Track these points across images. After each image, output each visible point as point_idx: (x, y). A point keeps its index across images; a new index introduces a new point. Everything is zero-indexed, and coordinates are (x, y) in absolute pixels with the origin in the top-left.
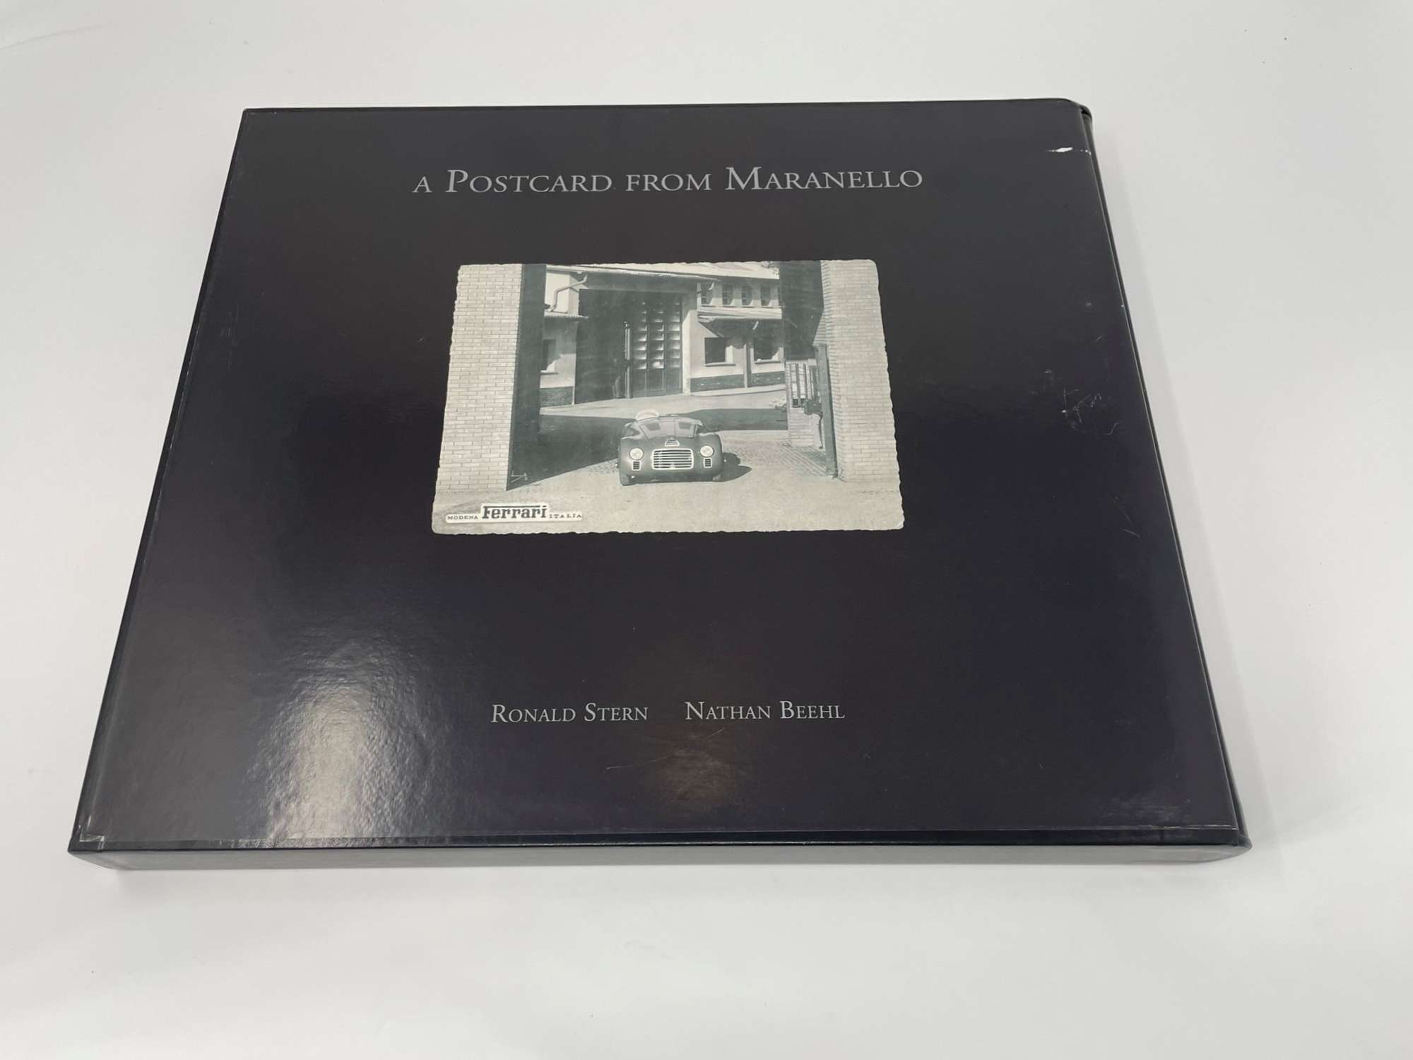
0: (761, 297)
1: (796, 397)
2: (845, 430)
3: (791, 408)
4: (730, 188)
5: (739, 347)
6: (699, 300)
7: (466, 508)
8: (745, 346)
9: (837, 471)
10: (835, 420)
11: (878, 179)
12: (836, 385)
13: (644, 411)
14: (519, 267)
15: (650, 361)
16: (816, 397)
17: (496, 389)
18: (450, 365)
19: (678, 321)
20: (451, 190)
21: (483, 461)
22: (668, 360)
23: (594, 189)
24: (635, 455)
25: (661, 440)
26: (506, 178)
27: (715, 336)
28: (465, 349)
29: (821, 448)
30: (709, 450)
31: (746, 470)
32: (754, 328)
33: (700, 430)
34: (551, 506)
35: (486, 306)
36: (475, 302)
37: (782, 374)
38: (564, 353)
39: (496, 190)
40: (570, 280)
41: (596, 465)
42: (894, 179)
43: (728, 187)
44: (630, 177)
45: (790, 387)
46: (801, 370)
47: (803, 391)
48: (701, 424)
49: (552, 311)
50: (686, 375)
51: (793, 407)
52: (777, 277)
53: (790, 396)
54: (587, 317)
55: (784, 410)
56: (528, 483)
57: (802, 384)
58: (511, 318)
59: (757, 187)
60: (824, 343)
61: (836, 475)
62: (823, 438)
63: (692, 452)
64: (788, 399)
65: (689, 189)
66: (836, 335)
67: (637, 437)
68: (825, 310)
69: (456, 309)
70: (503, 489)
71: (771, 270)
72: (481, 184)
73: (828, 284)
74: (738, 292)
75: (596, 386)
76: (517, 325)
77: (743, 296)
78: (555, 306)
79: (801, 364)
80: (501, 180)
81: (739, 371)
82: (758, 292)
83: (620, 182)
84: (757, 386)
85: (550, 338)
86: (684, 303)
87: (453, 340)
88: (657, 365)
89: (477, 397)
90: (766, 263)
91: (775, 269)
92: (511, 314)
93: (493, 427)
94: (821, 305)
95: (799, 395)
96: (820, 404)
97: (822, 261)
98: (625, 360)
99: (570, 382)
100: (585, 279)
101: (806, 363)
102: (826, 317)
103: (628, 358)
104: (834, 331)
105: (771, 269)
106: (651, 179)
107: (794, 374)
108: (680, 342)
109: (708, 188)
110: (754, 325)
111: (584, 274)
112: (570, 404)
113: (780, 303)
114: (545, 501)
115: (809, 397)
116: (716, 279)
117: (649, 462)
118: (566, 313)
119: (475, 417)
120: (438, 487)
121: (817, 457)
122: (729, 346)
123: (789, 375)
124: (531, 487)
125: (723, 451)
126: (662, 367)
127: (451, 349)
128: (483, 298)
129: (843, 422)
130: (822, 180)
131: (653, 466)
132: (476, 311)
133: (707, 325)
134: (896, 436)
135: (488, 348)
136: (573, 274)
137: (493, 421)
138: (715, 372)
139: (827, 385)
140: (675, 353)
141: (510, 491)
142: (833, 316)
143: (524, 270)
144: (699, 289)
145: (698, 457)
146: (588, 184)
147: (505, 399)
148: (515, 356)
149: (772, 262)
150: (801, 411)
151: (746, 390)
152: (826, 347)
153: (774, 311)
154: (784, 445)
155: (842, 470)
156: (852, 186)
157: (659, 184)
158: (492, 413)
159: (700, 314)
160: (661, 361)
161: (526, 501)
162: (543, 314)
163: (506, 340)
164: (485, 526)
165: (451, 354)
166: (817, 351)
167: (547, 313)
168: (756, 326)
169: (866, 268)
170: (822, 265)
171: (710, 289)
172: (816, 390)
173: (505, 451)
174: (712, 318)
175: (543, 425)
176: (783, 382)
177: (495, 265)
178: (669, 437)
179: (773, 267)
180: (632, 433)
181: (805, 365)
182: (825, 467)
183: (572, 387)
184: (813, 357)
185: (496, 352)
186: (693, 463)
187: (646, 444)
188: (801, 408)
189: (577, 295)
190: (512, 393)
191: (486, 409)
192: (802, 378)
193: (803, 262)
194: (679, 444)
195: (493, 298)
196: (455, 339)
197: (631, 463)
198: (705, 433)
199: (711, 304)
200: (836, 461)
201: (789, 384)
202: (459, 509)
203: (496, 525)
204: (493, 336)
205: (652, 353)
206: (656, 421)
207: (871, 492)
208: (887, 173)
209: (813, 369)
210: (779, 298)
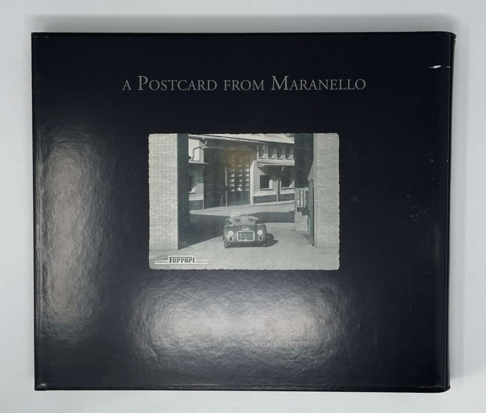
0: (286, 154)
1: (299, 207)
2: (318, 224)
3: (296, 212)
4: (273, 89)
5: (275, 180)
6: (258, 155)
7: (162, 258)
8: (278, 180)
9: (314, 243)
10: (315, 219)
11: (345, 84)
12: (316, 201)
13: (233, 213)
14: (175, 135)
15: (236, 187)
16: (307, 207)
17: (170, 201)
18: (150, 188)
19: (248, 166)
20: (141, 89)
21: (167, 236)
22: (244, 187)
23: (209, 89)
24: (230, 234)
25: (241, 227)
26: (166, 81)
27: (265, 175)
28: (155, 180)
29: (308, 232)
30: (260, 232)
31: (276, 242)
32: (282, 170)
33: (257, 222)
34: (196, 257)
35: (163, 157)
36: (157, 155)
37: (293, 195)
38: (198, 183)
39: (162, 89)
40: (200, 142)
41: (214, 239)
42: (352, 85)
43: (272, 88)
44: (225, 81)
45: (296, 201)
46: (302, 193)
47: (302, 204)
48: (258, 219)
49: (192, 160)
50: (252, 195)
51: (297, 211)
52: (293, 142)
53: (296, 206)
54: (208, 164)
55: (293, 213)
56: (187, 247)
57: (302, 200)
58: (174, 164)
59: (286, 89)
60: (312, 179)
61: (313, 245)
62: (309, 227)
63: (254, 233)
64: (295, 208)
65: (254, 89)
66: (318, 175)
67: (231, 225)
68: (314, 161)
69: (150, 159)
70: (176, 249)
71: (291, 139)
72: (154, 85)
73: (316, 147)
74: (275, 150)
75: (213, 200)
76: (177, 167)
77: (278, 153)
78: (193, 157)
79: (302, 190)
80: (164, 82)
81: (274, 193)
82: (284, 150)
83: (221, 85)
84: (282, 200)
85: (191, 175)
86: (251, 156)
87: (150, 176)
88: (239, 189)
89: (162, 205)
90: (288, 134)
91: (293, 138)
92: (174, 161)
93: (171, 220)
94: (312, 159)
95: (300, 206)
96: (309, 210)
97: (314, 134)
98: (225, 187)
99: (201, 198)
100: (206, 142)
101: (304, 189)
102: (314, 165)
103: (227, 186)
104: (317, 173)
105: (291, 137)
106: (236, 83)
107: (298, 195)
108: (249, 177)
109: (263, 89)
110: (282, 169)
111: (206, 139)
112: (202, 208)
113: (294, 157)
114: (194, 255)
115: (304, 207)
116: (265, 143)
117: (236, 237)
118: (198, 161)
119: (162, 214)
120: (150, 248)
121: (305, 236)
122: (270, 180)
123: (296, 195)
124: (188, 248)
125: (267, 232)
126: (241, 190)
127: (149, 180)
128: (161, 153)
129: (318, 219)
130: (317, 83)
131: (238, 240)
132: (158, 160)
133: (261, 169)
134: (340, 227)
135: (165, 180)
136: (201, 140)
137: (170, 217)
138: (264, 193)
139: (312, 201)
140: (247, 183)
141: (179, 250)
142: (317, 165)
143: (178, 137)
144: (258, 149)
145: (257, 235)
146: (206, 86)
147: (174, 206)
148: (177, 184)
149: (291, 134)
150: (300, 213)
151: (277, 203)
152: (313, 181)
153: (291, 162)
154: (292, 230)
155: (316, 243)
156: (332, 89)
157: (239, 86)
158: (169, 213)
159: (258, 162)
160: (241, 187)
161: (186, 255)
162: (188, 161)
163: (173, 176)
164: (170, 266)
165: (150, 182)
166: (309, 183)
167: (190, 161)
168: (283, 169)
169: (334, 138)
170: (314, 136)
171: (263, 149)
172: (307, 203)
173: (176, 231)
174: (263, 165)
175: (191, 219)
176: (293, 199)
177: (165, 134)
178: (245, 225)
179: (292, 137)
180: (229, 223)
181: (303, 191)
182: (309, 241)
183: (202, 200)
184: (307, 186)
185: (169, 182)
186: (254, 238)
187: (235, 229)
188: (300, 212)
189: (203, 151)
190: (177, 203)
191: (166, 211)
192: (302, 197)
193: (306, 134)
194: (248, 229)
195: (165, 153)
196: (151, 175)
197: (228, 237)
198: (259, 224)
199: (263, 157)
200: (314, 238)
201: (296, 200)
202: (159, 258)
203: (175, 266)
204: (167, 174)
205: (237, 183)
206: (239, 218)
207: (327, 253)
208: (349, 80)
209: (307, 192)
210: (294, 154)
